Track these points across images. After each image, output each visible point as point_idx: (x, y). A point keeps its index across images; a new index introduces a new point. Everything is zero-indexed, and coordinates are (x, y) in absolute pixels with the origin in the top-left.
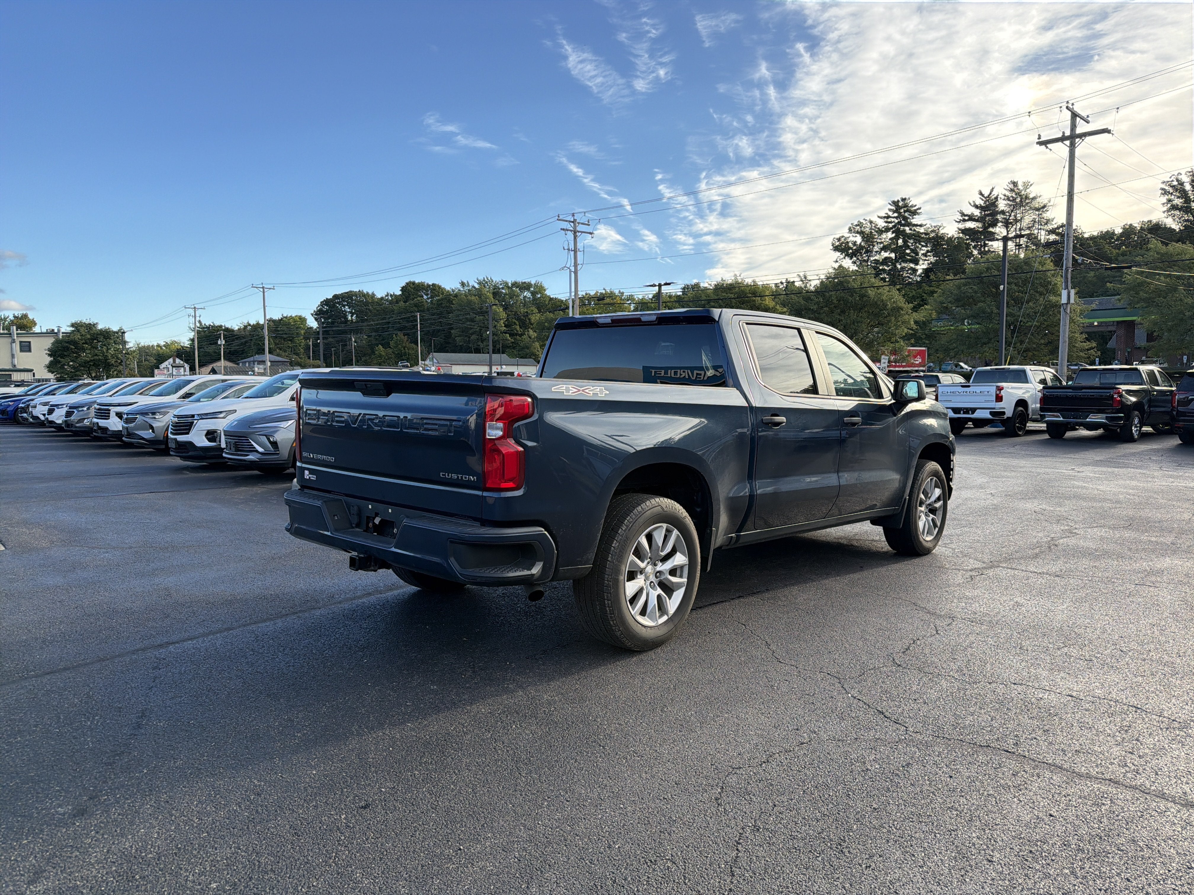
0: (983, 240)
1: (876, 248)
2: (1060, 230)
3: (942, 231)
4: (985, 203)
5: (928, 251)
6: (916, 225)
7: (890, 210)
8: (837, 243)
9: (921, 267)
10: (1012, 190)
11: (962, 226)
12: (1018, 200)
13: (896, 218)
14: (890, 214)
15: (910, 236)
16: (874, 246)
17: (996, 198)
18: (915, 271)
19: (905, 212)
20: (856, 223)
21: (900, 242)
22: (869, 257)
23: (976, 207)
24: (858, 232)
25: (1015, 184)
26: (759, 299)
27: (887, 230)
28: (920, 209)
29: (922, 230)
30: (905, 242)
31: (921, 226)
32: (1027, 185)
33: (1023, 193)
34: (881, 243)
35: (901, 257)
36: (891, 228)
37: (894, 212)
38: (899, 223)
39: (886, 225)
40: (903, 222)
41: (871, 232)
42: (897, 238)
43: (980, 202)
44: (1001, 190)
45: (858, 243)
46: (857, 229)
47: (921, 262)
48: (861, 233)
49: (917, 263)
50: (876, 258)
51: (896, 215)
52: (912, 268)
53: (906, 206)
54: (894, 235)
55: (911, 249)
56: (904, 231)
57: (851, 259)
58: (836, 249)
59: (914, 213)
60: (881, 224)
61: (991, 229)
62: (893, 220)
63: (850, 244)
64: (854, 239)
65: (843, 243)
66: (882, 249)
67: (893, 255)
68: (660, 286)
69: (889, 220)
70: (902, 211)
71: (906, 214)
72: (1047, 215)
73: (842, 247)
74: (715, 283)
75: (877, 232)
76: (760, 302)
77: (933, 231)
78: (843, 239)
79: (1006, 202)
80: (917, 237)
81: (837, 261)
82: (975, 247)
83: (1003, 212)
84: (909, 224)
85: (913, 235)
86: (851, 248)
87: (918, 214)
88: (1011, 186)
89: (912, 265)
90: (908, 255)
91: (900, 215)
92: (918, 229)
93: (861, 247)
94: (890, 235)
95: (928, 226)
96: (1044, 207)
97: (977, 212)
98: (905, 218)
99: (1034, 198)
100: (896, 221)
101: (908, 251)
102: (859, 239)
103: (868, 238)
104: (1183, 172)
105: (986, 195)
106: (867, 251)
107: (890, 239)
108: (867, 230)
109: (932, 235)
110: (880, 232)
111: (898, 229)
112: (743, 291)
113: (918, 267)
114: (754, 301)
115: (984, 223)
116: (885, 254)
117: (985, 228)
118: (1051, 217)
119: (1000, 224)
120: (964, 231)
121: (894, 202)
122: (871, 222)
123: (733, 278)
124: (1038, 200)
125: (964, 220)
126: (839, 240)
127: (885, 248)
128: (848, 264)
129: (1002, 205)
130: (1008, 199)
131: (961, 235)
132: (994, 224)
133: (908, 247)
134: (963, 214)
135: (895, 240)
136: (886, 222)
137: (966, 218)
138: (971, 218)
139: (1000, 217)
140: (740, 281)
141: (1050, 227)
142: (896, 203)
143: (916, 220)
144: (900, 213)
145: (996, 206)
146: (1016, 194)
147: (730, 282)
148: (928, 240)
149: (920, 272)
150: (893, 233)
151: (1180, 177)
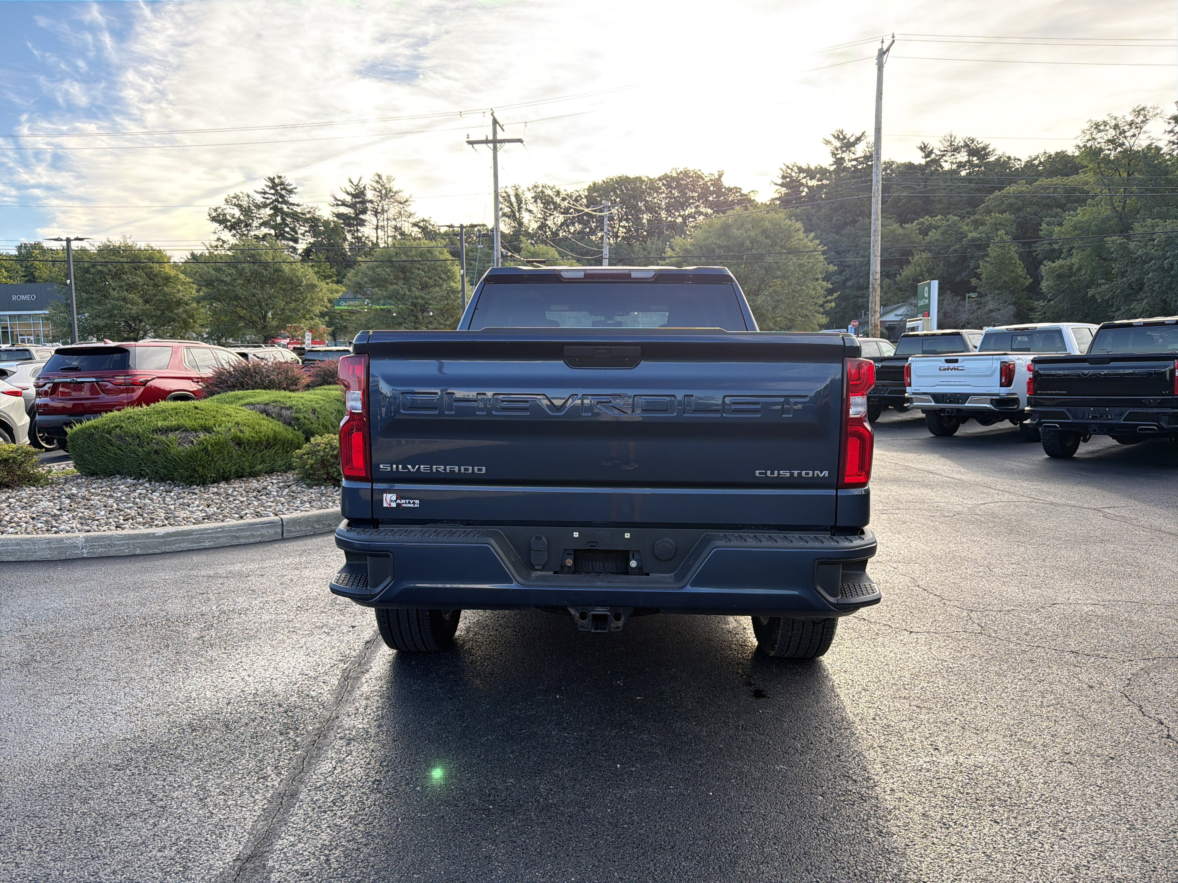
0: (356, 225)
1: (255, 224)
2: (421, 224)
3: (318, 213)
4: (355, 191)
5: (306, 231)
6: (293, 204)
7: (267, 186)
8: (214, 214)
9: (301, 246)
10: (377, 182)
11: (337, 210)
12: (384, 192)
13: (273, 194)
14: (267, 190)
15: (287, 215)
16: (253, 220)
17: (364, 187)
18: (295, 249)
19: (282, 189)
20: (233, 195)
21: (279, 219)
22: (249, 231)
23: (348, 193)
24: (235, 205)
25: (379, 176)
26: (157, 265)
27: (265, 205)
28: (295, 188)
29: (299, 210)
30: (283, 219)
31: (298, 205)
32: (389, 179)
33: (387, 186)
34: (261, 218)
35: (281, 235)
36: (269, 205)
37: (271, 188)
38: (276, 200)
39: (264, 200)
40: (280, 200)
41: (249, 207)
42: (275, 215)
43: (351, 190)
44: (368, 181)
45: (237, 216)
46: (235, 201)
47: (300, 241)
48: (239, 206)
49: (296, 241)
50: (256, 233)
51: (273, 191)
52: (292, 247)
53: (282, 184)
54: (272, 212)
55: (291, 228)
56: (282, 209)
57: (230, 231)
58: (214, 219)
59: (290, 192)
60: (259, 199)
61: (361, 216)
62: (270, 196)
63: (228, 217)
64: (232, 212)
65: (220, 214)
66: (261, 225)
67: (272, 232)
68: (68, 240)
69: (266, 196)
70: (278, 188)
71: (283, 192)
72: (410, 209)
73: (219, 219)
74: (99, 244)
75: (255, 207)
76: (158, 268)
77: (309, 212)
78: (219, 210)
79: (374, 192)
80: (295, 216)
81: (215, 233)
82: (349, 231)
83: (371, 202)
84: (286, 202)
85: (292, 213)
86: (230, 221)
87: (295, 193)
88: (377, 178)
89: (291, 243)
90: (288, 233)
91: (277, 193)
92: (295, 208)
93: (239, 221)
94: (268, 211)
95: (305, 206)
96: (407, 201)
97: (348, 199)
98: (282, 196)
99: (396, 192)
100: (274, 198)
101: (287, 229)
102: (237, 212)
103: (246, 211)
104: (509, 187)
105: (355, 184)
106: (246, 226)
107: (269, 215)
108: (245, 204)
109: (308, 216)
110: (258, 207)
111: (276, 206)
112: (136, 256)
113: (298, 246)
114: (152, 268)
115: (356, 210)
116: (265, 230)
117: (357, 215)
118: (412, 212)
119: (369, 212)
120: (339, 216)
121: (270, 179)
122: (248, 196)
123: (122, 240)
124: (400, 194)
125: (338, 205)
126: (216, 210)
127: (264, 224)
128: (227, 236)
129: (370, 195)
130: (375, 190)
131: (336, 219)
132: (364, 211)
133: (287, 225)
134: (336, 199)
135: (273, 216)
136: (264, 198)
137: (340, 203)
138: (344, 204)
139: (369, 205)
140: (130, 244)
141: (412, 220)
142: (272, 180)
143: (292, 199)
144: (276, 190)
145: (365, 195)
146: (381, 186)
147: (117, 244)
148: (307, 220)
149: (300, 251)
150: (271, 209)
151: (507, 190)
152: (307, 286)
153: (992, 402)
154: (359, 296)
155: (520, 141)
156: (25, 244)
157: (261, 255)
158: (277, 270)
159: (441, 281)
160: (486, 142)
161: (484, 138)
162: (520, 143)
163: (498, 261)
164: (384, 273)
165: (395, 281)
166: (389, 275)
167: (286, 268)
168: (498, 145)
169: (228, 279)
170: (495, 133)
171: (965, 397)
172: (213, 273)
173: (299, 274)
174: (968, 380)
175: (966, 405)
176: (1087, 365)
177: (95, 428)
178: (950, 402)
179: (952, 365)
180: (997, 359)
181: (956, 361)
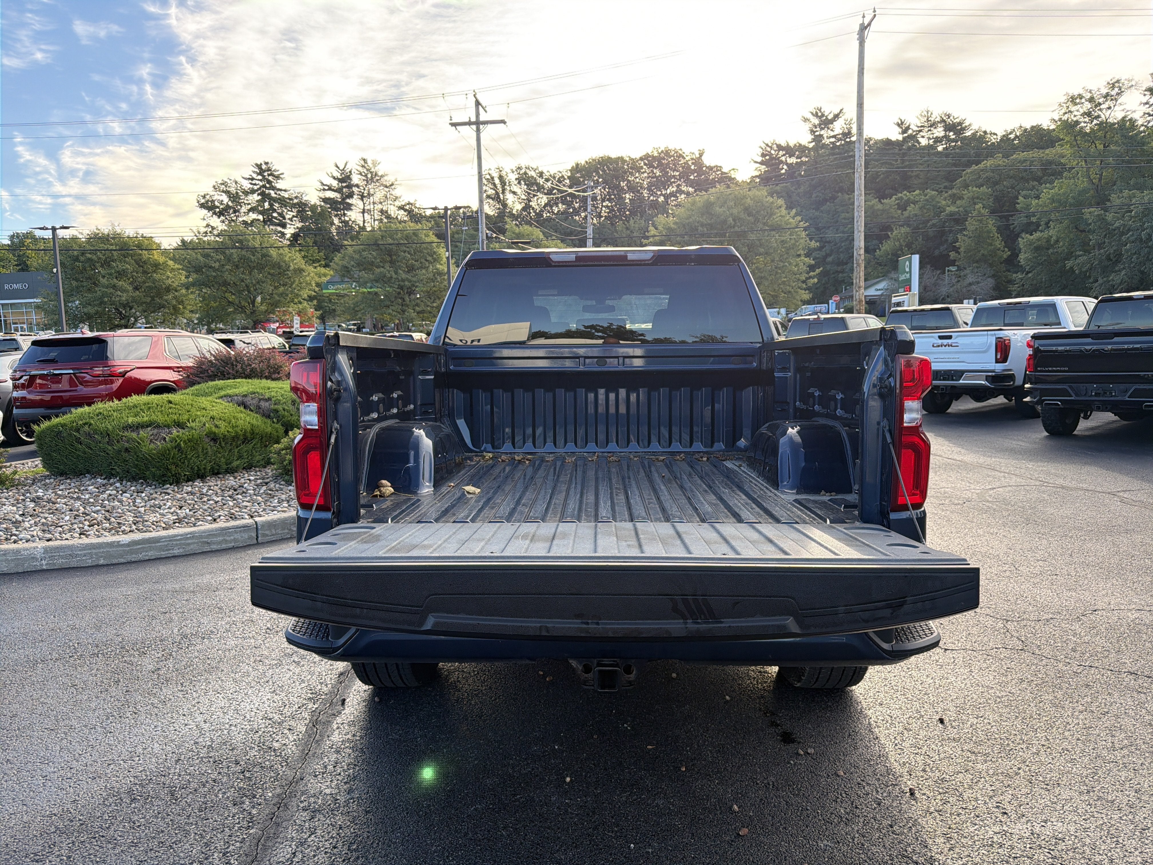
0: (343, 210)
1: (244, 209)
2: (407, 207)
3: (305, 198)
4: (341, 175)
5: (293, 216)
6: (281, 190)
7: (254, 172)
8: (203, 201)
9: (289, 231)
10: (363, 166)
11: (323, 195)
12: (369, 176)
13: (261, 180)
14: (255, 176)
15: (275, 200)
16: (241, 206)
17: (350, 172)
18: (283, 234)
19: (269, 175)
20: (220, 182)
21: (267, 205)
22: (237, 217)
23: (334, 178)
24: (223, 191)
25: (365, 160)
26: (146, 252)
27: (253, 192)
28: (282, 174)
29: (286, 195)
30: (271, 205)
31: (285, 191)
32: (375, 164)
33: (373, 170)
34: (249, 204)
35: (268, 221)
36: (257, 190)
37: (258, 174)
38: (264, 186)
39: (251, 186)
40: (268, 185)
41: (237, 193)
42: (263, 201)
43: (338, 175)
44: (354, 166)
45: (225, 202)
46: (223, 187)
47: (288, 226)
48: (227, 193)
49: (284, 226)
50: (244, 218)
51: (260, 177)
52: (280, 232)
53: (269, 170)
54: (260, 197)
55: (278, 213)
56: (269, 194)
57: (219, 217)
58: (202, 206)
59: (278, 177)
60: (247, 185)
61: (348, 201)
62: (257, 182)
63: (217, 203)
64: (221, 198)
65: (208, 201)
66: (249, 210)
67: (261, 217)
68: (54, 229)
69: (254, 182)
70: (266, 174)
71: (270, 178)
72: (396, 192)
73: (208, 205)
74: (88, 232)
75: (243, 193)
76: (147, 256)
77: (296, 197)
78: (208, 197)
79: (360, 176)
80: (283, 202)
81: (204, 219)
82: (336, 216)
83: (357, 186)
84: (273, 188)
85: (279, 199)
86: (218, 207)
87: (282, 179)
88: (362, 162)
89: (279, 229)
90: (276, 218)
91: (264, 179)
92: (283, 194)
93: (228, 207)
94: (256, 197)
95: (291, 191)
96: (392, 185)
97: (335, 184)
98: (269, 182)
99: (382, 176)
100: (261, 184)
101: (275, 215)
102: (225, 199)
103: (234, 197)
104: (493, 169)
105: (341, 168)
106: (235, 212)
107: (257, 201)
108: (233, 190)
109: (295, 201)
110: (246, 193)
111: (263, 192)
112: (125, 244)
113: (286, 231)
114: (141, 255)
115: (342, 194)
116: (253, 216)
117: (343, 199)
118: (398, 195)
119: (355, 197)
120: (325, 200)
121: (257, 165)
122: (236, 183)
123: (110, 228)
124: (385, 178)
125: (324, 190)
126: (204, 197)
127: (252, 210)
128: (216, 222)
129: (356, 179)
130: (361, 174)
131: (322, 204)
132: (351, 195)
133: (275, 211)
134: (323, 184)
135: (261, 202)
136: (251, 184)
137: (326, 188)
138: (330, 189)
139: (355, 189)
140: (119, 231)
141: (398, 203)
142: (259, 166)
143: (280, 185)
144: (264, 176)
145: (351, 179)
146: (367, 170)
147: (106, 232)
148: (294, 206)
149: (288, 236)
150: (258, 195)
151: (490, 172)
152: (295, 270)
153: (987, 378)
154: (346, 279)
155: (503, 122)
156: (18, 234)
157: (249, 241)
158: (264, 256)
159: (427, 263)
160: (470, 123)
161: (467, 120)
162: (502, 124)
163: (483, 242)
164: (370, 256)
165: (382, 264)
166: (375, 258)
167: (273, 252)
168: (481, 126)
169: (217, 265)
170: (478, 115)
171: (959, 374)
172: (202, 259)
173: (287, 259)
174: (962, 357)
175: (961, 381)
176: (1089, 340)
177: (63, 425)
178: (944, 379)
179: (945, 342)
180: (992, 335)
181: (950, 337)
